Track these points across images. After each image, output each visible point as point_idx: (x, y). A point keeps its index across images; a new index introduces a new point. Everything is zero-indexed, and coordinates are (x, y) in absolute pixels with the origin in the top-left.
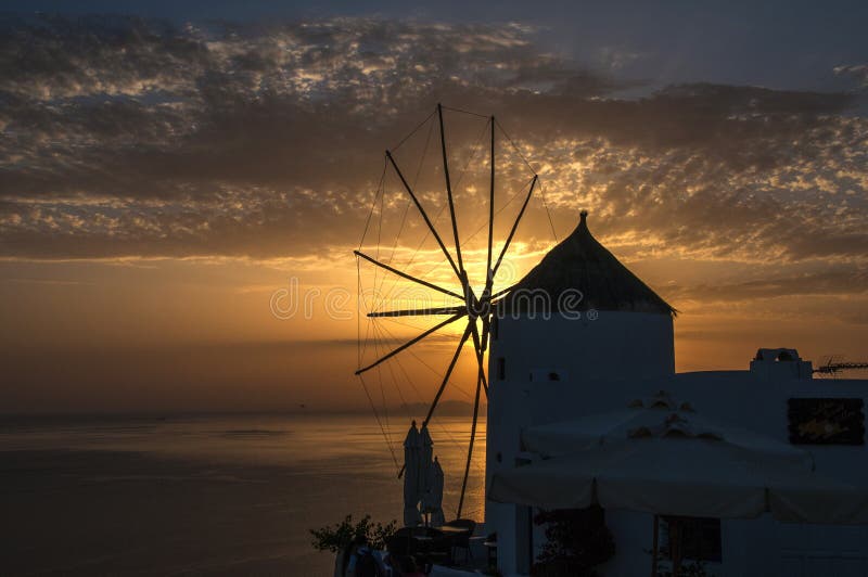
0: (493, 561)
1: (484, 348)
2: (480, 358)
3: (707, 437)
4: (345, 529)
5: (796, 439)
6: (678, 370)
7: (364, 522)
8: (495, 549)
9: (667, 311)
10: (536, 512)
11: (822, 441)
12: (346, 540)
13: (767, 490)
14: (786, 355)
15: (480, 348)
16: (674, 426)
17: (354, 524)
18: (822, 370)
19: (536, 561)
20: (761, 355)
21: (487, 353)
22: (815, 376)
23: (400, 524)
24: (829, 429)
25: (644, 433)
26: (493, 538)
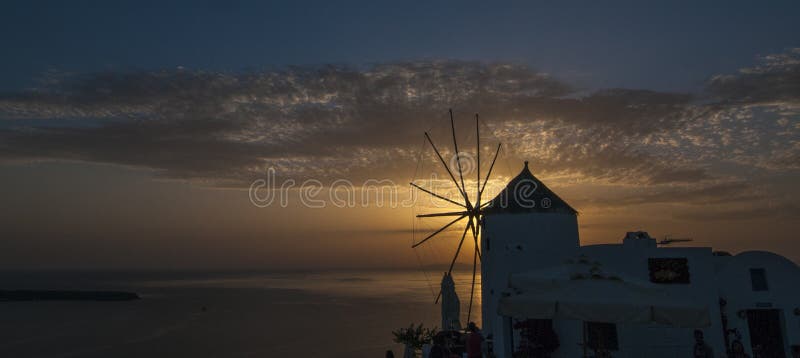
0: (491, 350)
1: (478, 233)
2: (476, 238)
3: (613, 278)
4: (410, 332)
5: (654, 280)
6: (581, 245)
7: (420, 327)
8: (491, 343)
9: (574, 213)
10: (514, 322)
11: (667, 281)
12: (410, 338)
13: (652, 308)
14: (642, 235)
15: (475, 234)
16: (596, 273)
17: (415, 328)
18: (662, 243)
19: (515, 350)
20: (629, 235)
21: (479, 236)
22: (659, 246)
23: (440, 329)
24: (671, 275)
25: (579, 277)
26: (490, 337)
